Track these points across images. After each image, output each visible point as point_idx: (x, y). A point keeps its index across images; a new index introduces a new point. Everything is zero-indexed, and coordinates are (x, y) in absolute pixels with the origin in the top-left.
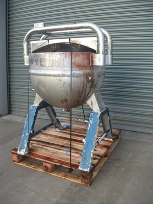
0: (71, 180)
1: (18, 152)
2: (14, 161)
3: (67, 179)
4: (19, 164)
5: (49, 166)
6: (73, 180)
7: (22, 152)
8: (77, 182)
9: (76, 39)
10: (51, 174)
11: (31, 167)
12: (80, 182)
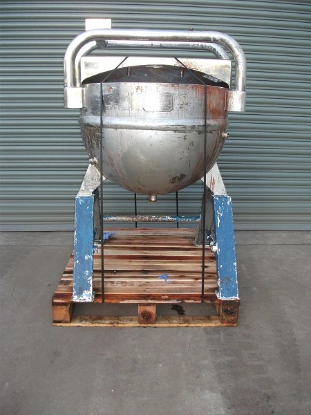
0: (200, 325)
1: (75, 299)
2: (55, 322)
3: (191, 325)
4: (72, 324)
5: (152, 310)
6: (204, 325)
7: (85, 297)
8: (213, 325)
9: (190, 60)
10: (157, 325)
11: (105, 324)
12: (219, 324)
